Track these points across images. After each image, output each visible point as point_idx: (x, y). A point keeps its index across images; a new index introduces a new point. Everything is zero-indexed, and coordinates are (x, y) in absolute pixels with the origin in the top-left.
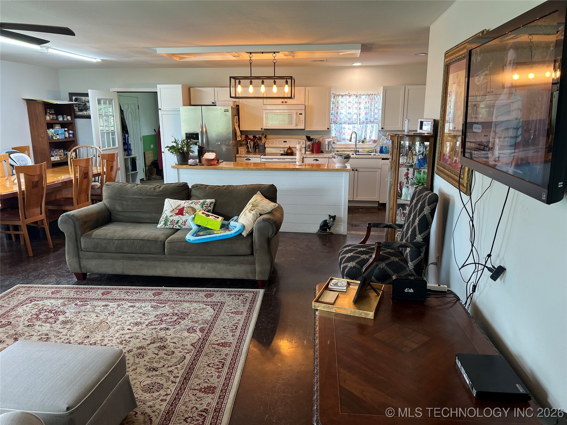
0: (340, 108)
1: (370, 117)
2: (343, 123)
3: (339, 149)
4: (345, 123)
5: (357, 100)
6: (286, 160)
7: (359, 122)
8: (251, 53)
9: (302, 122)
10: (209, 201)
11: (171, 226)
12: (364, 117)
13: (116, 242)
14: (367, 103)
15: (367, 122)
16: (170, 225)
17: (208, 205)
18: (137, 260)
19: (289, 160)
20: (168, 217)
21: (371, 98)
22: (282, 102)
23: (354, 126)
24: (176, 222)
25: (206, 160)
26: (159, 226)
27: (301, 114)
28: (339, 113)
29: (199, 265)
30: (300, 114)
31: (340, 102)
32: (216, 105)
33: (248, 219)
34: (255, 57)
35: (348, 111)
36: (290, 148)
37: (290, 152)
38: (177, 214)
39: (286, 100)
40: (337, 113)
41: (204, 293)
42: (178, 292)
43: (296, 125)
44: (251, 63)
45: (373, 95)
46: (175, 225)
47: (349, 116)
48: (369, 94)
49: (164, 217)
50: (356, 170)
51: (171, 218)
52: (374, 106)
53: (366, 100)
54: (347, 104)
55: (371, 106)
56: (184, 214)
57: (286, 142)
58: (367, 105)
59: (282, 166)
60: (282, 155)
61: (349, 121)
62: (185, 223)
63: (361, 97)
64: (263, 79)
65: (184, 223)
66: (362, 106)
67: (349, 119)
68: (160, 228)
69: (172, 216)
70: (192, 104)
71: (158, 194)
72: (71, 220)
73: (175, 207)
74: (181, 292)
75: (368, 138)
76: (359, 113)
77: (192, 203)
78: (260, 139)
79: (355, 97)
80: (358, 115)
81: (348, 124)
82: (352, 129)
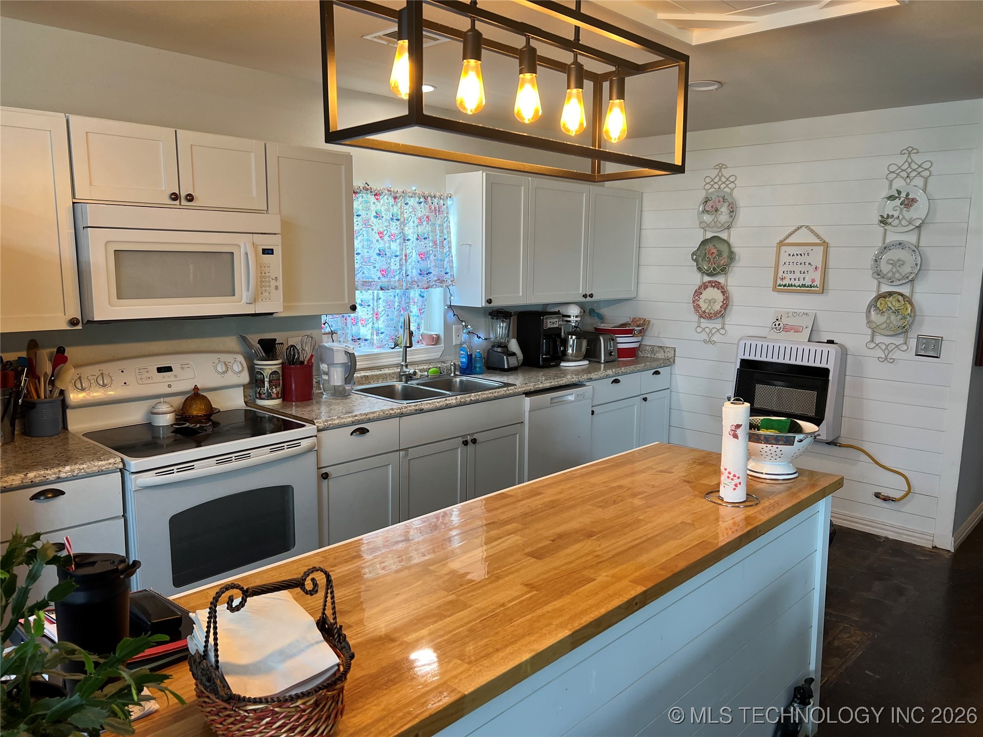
5: (395, 210)
14: (424, 222)
22: (174, 197)
27: (271, 252)
30: (264, 252)
35: (376, 246)
36: (197, 395)
43: (254, 301)
47: (381, 263)
48: (425, 194)
50: (474, 441)
53: (420, 211)
54: (373, 218)
57: (169, 369)
58: (425, 229)
63: (408, 200)
66: (411, 231)
67: (384, 272)
76: (403, 252)
79: (391, 200)
80: (401, 260)
81: (382, 289)
82: (372, 305)
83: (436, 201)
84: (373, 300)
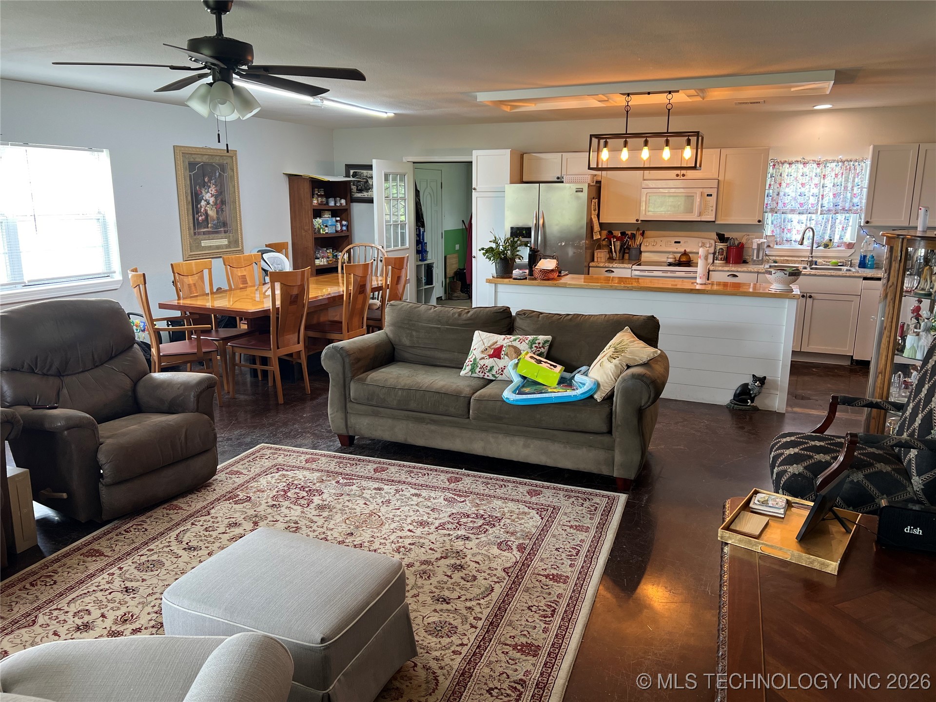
0: (784, 185)
1: (843, 201)
2: (788, 211)
3: (777, 258)
4: (793, 211)
5: (819, 170)
6: (678, 274)
7: (821, 211)
8: (628, 95)
9: (711, 208)
10: (542, 338)
11: (481, 375)
12: (832, 200)
13: (400, 392)
14: (840, 176)
15: (836, 210)
16: (479, 372)
17: (541, 345)
18: (427, 424)
19: (683, 274)
20: (478, 360)
21: (848, 167)
22: (677, 175)
23: (811, 218)
24: (489, 368)
25: (541, 271)
26: (463, 373)
27: (711, 195)
28: (782, 194)
29: (520, 442)
30: (708, 195)
31: (784, 175)
32: (562, 182)
33: (605, 373)
34: (636, 101)
35: (799, 191)
36: (685, 254)
37: (685, 261)
38: (491, 356)
39: (683, 172)
40: (778, 194)
41: (527, 488)
42: (486, 480)
43: (700, 214)
44: (627, 112)
45: (851, 161)
46: (487, 374)
47: (801, 200)
48: (844, 159)
49: (472, 360)
50: (810, 297)
51: (482, 362)
52: (854, 181)
53: (838, 170)
54: (800, 177)
55: (847, 181)
56: (502, 356)
57: (679, 242)
58: (840, 180)
59: (669, 284)
60: (670, 264)
61: (800, 208)
62: (502, 371)
63: (828, 164)
64: (645, 137)
65: (500, 371)
66: (829, 182)
67: (801, 205)
68: (465, 377)
69: (483, 358)
70: (524, 180)
71: (464, 322)
72: (339, 355)
73: (489, 345)
74: (490, 481)
75: (836, 239)
76: (821, 193)
77: (515, 340)
78: (633, 237)
79: (815, 166)
80: (818, 198)
81: (799, 214)
82: (805, 223)
83: (852, 163)
84: (807, 220)
